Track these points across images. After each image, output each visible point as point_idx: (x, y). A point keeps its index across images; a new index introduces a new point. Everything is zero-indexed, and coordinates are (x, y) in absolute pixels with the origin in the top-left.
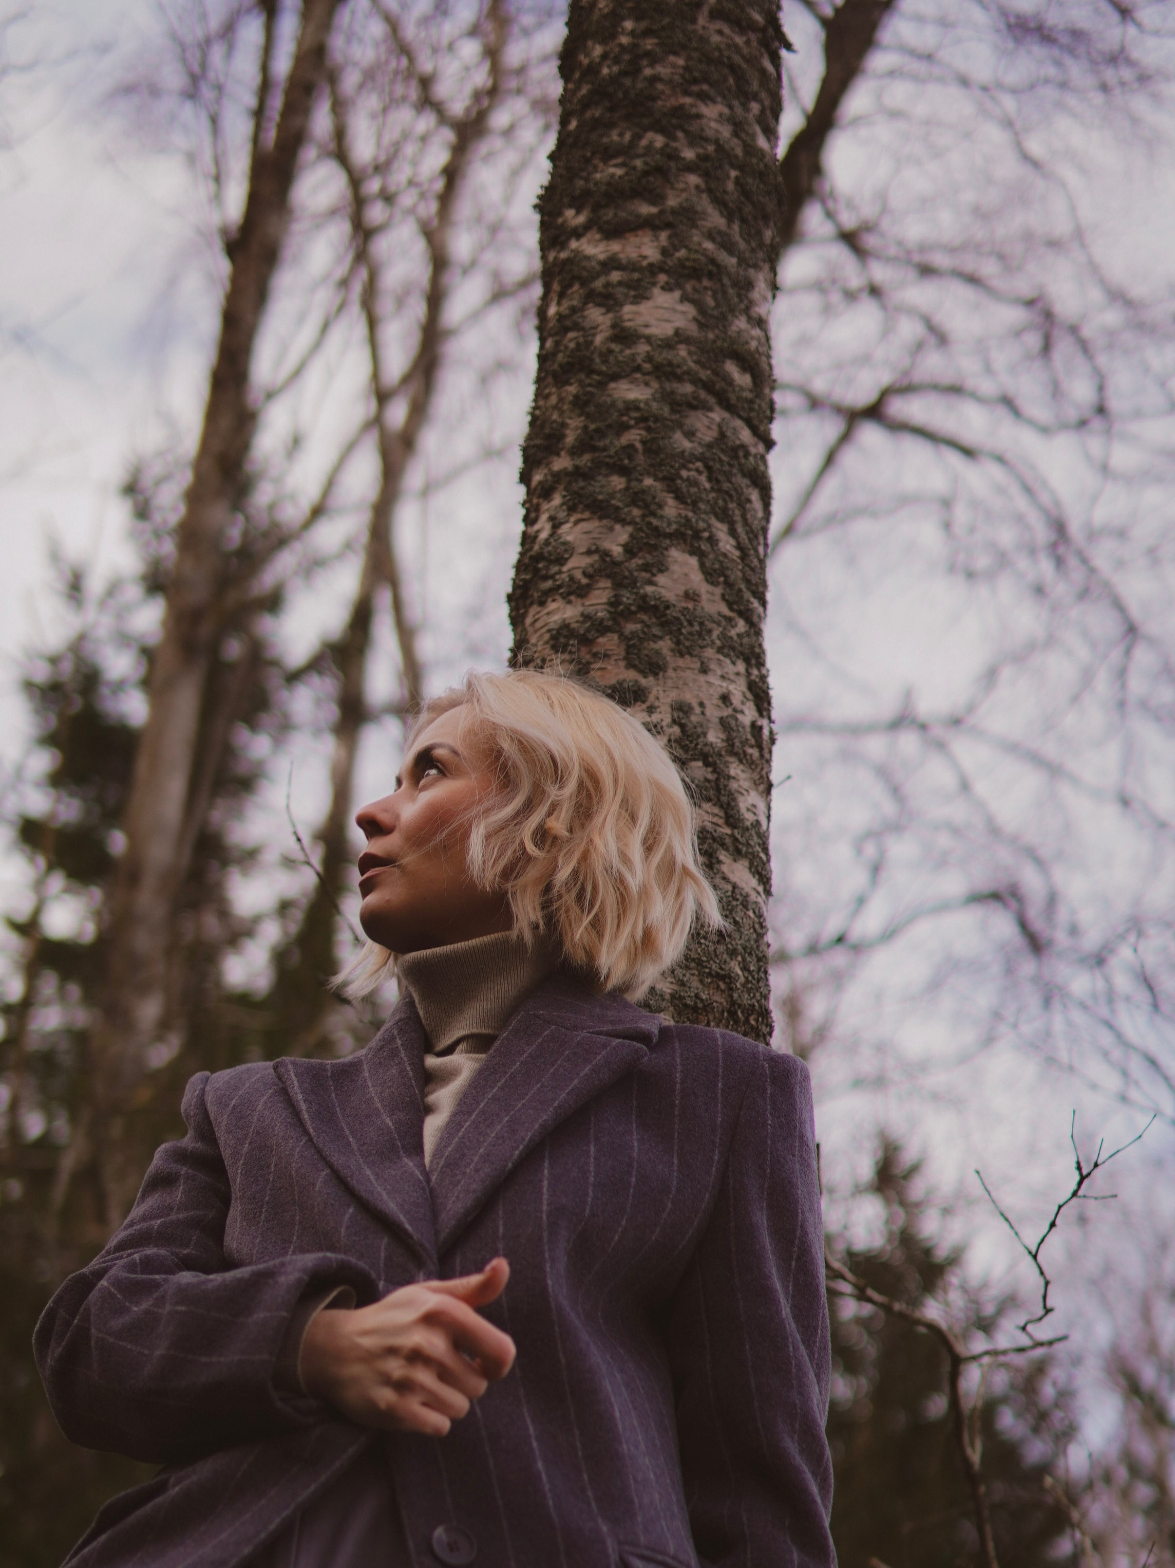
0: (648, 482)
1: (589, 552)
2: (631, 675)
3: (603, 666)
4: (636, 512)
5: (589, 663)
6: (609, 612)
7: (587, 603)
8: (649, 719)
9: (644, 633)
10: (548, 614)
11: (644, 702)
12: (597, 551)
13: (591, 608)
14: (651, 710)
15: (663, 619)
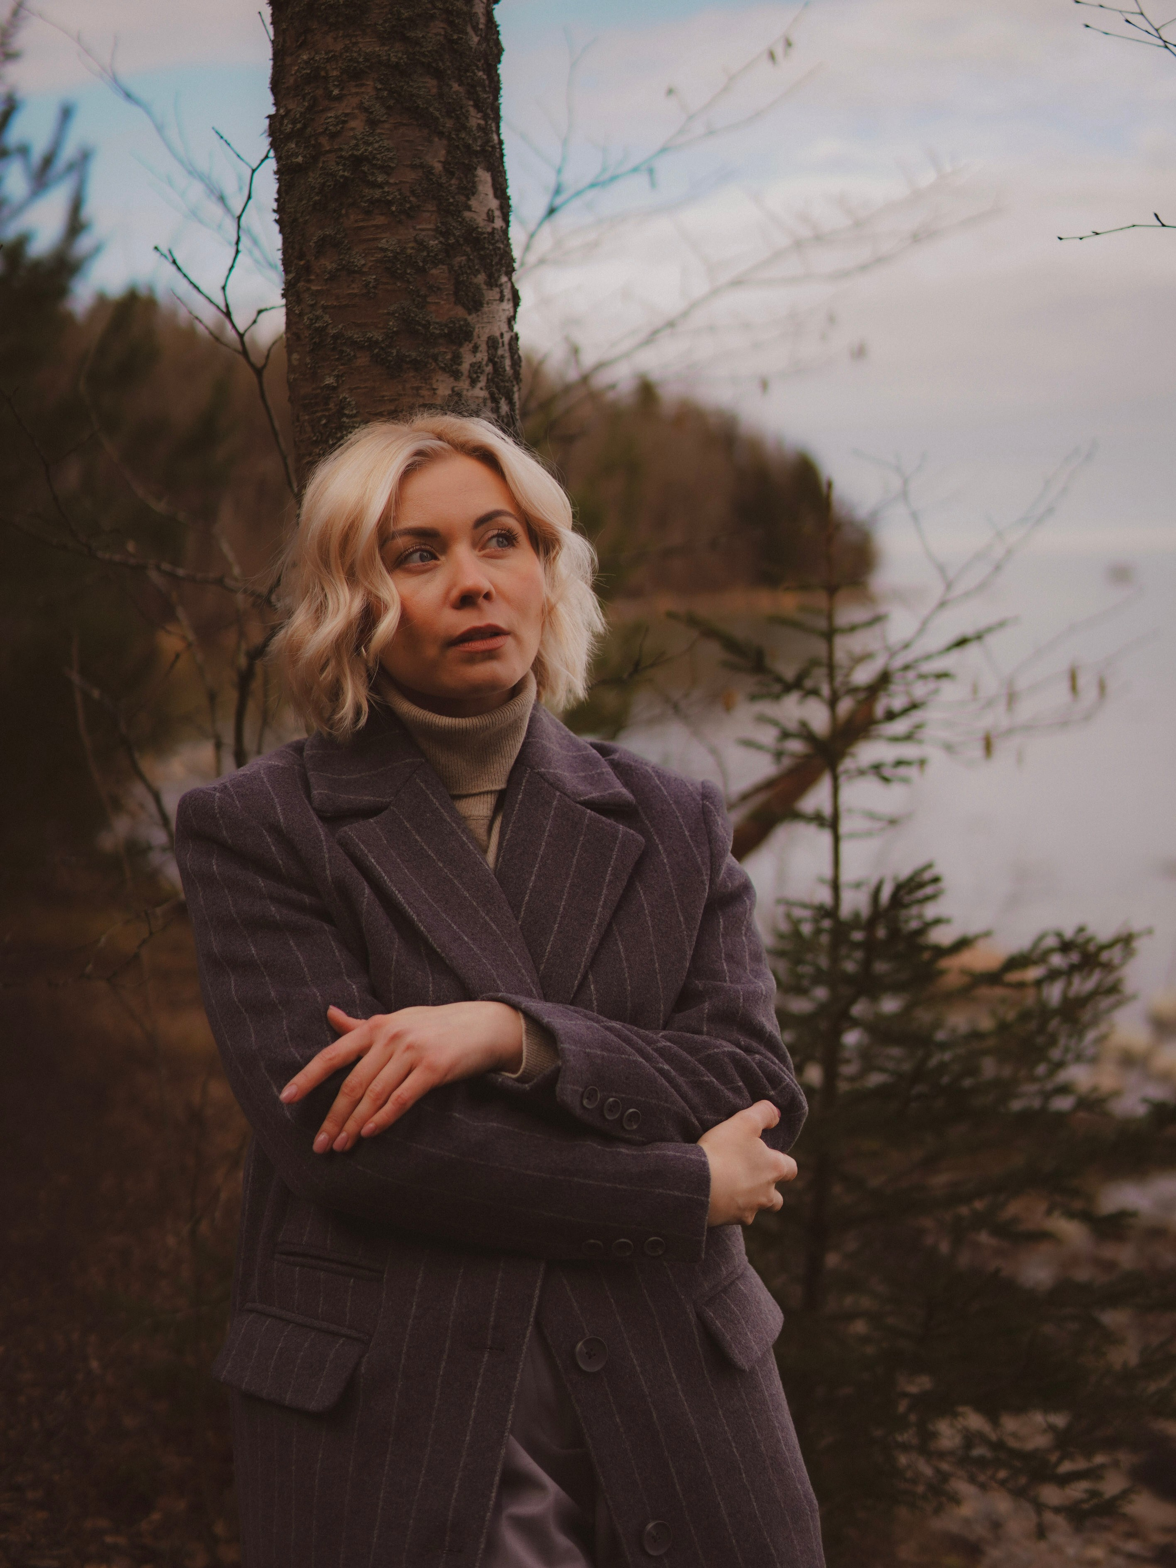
0: (456, 87)
1: (413, 167)
2: (460, 312)
3: (436, 301)
4: (449, 124)
5: (426, 296)
6: (441, 242)
7: (418, 227)
8: (474, 360)
9: (469, 268)
10: (377, 227)
11: (470, 342)
12: (422, 166)
13: (424, 233)
14: (475, 349)
15: (482, 253)
